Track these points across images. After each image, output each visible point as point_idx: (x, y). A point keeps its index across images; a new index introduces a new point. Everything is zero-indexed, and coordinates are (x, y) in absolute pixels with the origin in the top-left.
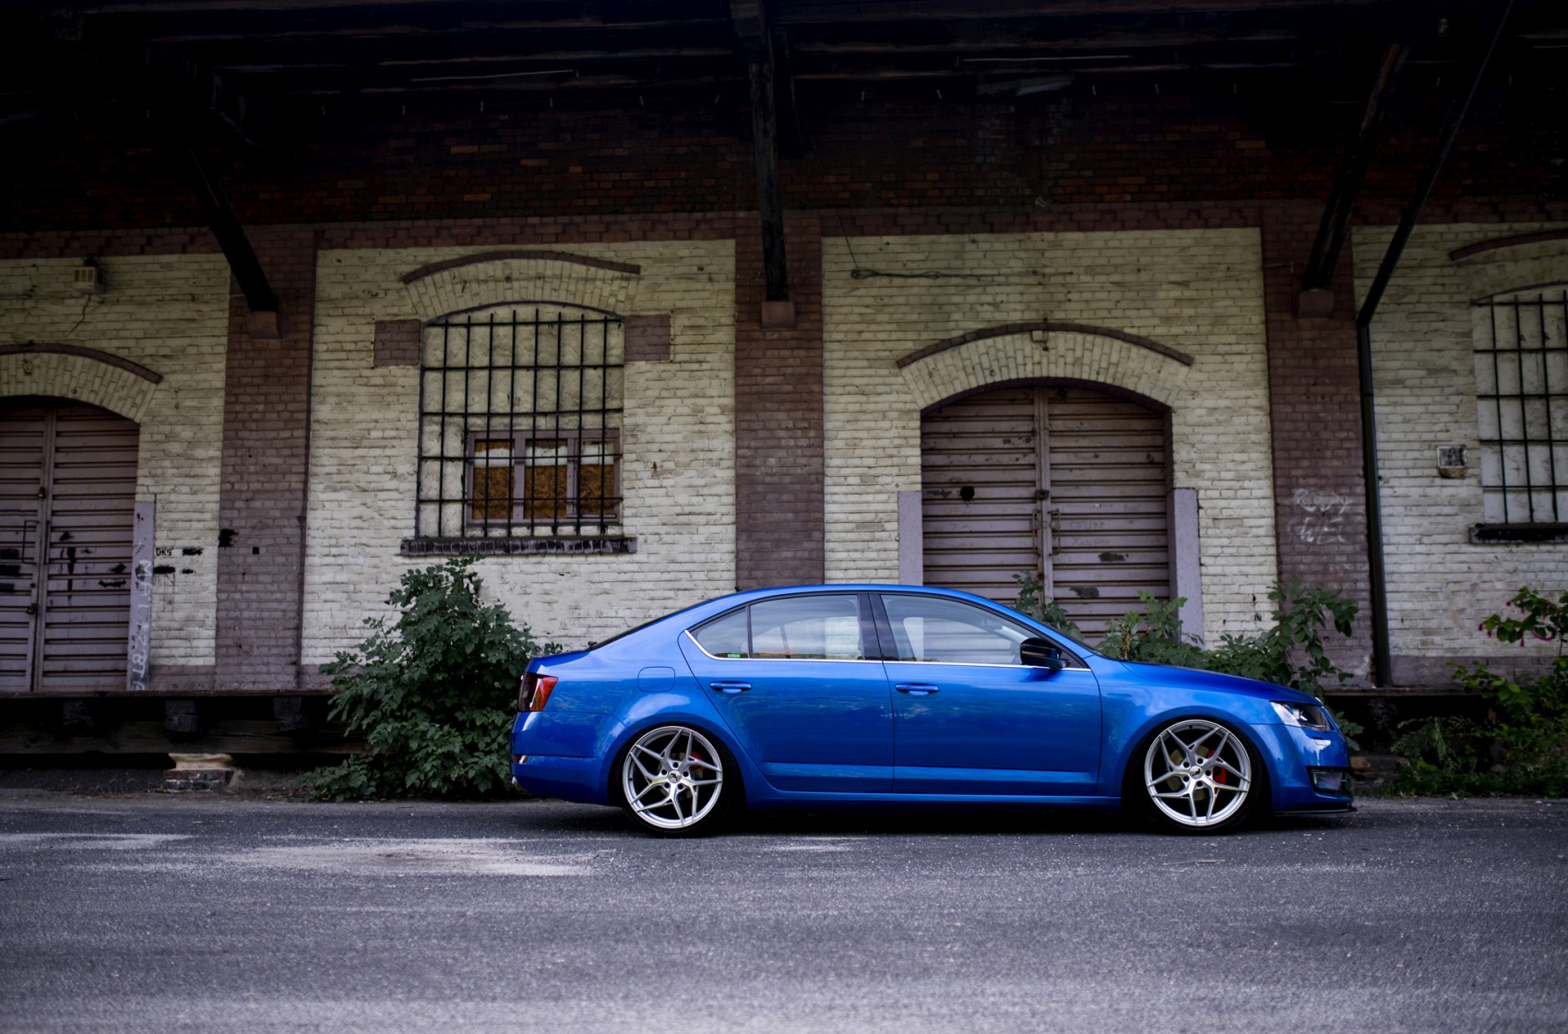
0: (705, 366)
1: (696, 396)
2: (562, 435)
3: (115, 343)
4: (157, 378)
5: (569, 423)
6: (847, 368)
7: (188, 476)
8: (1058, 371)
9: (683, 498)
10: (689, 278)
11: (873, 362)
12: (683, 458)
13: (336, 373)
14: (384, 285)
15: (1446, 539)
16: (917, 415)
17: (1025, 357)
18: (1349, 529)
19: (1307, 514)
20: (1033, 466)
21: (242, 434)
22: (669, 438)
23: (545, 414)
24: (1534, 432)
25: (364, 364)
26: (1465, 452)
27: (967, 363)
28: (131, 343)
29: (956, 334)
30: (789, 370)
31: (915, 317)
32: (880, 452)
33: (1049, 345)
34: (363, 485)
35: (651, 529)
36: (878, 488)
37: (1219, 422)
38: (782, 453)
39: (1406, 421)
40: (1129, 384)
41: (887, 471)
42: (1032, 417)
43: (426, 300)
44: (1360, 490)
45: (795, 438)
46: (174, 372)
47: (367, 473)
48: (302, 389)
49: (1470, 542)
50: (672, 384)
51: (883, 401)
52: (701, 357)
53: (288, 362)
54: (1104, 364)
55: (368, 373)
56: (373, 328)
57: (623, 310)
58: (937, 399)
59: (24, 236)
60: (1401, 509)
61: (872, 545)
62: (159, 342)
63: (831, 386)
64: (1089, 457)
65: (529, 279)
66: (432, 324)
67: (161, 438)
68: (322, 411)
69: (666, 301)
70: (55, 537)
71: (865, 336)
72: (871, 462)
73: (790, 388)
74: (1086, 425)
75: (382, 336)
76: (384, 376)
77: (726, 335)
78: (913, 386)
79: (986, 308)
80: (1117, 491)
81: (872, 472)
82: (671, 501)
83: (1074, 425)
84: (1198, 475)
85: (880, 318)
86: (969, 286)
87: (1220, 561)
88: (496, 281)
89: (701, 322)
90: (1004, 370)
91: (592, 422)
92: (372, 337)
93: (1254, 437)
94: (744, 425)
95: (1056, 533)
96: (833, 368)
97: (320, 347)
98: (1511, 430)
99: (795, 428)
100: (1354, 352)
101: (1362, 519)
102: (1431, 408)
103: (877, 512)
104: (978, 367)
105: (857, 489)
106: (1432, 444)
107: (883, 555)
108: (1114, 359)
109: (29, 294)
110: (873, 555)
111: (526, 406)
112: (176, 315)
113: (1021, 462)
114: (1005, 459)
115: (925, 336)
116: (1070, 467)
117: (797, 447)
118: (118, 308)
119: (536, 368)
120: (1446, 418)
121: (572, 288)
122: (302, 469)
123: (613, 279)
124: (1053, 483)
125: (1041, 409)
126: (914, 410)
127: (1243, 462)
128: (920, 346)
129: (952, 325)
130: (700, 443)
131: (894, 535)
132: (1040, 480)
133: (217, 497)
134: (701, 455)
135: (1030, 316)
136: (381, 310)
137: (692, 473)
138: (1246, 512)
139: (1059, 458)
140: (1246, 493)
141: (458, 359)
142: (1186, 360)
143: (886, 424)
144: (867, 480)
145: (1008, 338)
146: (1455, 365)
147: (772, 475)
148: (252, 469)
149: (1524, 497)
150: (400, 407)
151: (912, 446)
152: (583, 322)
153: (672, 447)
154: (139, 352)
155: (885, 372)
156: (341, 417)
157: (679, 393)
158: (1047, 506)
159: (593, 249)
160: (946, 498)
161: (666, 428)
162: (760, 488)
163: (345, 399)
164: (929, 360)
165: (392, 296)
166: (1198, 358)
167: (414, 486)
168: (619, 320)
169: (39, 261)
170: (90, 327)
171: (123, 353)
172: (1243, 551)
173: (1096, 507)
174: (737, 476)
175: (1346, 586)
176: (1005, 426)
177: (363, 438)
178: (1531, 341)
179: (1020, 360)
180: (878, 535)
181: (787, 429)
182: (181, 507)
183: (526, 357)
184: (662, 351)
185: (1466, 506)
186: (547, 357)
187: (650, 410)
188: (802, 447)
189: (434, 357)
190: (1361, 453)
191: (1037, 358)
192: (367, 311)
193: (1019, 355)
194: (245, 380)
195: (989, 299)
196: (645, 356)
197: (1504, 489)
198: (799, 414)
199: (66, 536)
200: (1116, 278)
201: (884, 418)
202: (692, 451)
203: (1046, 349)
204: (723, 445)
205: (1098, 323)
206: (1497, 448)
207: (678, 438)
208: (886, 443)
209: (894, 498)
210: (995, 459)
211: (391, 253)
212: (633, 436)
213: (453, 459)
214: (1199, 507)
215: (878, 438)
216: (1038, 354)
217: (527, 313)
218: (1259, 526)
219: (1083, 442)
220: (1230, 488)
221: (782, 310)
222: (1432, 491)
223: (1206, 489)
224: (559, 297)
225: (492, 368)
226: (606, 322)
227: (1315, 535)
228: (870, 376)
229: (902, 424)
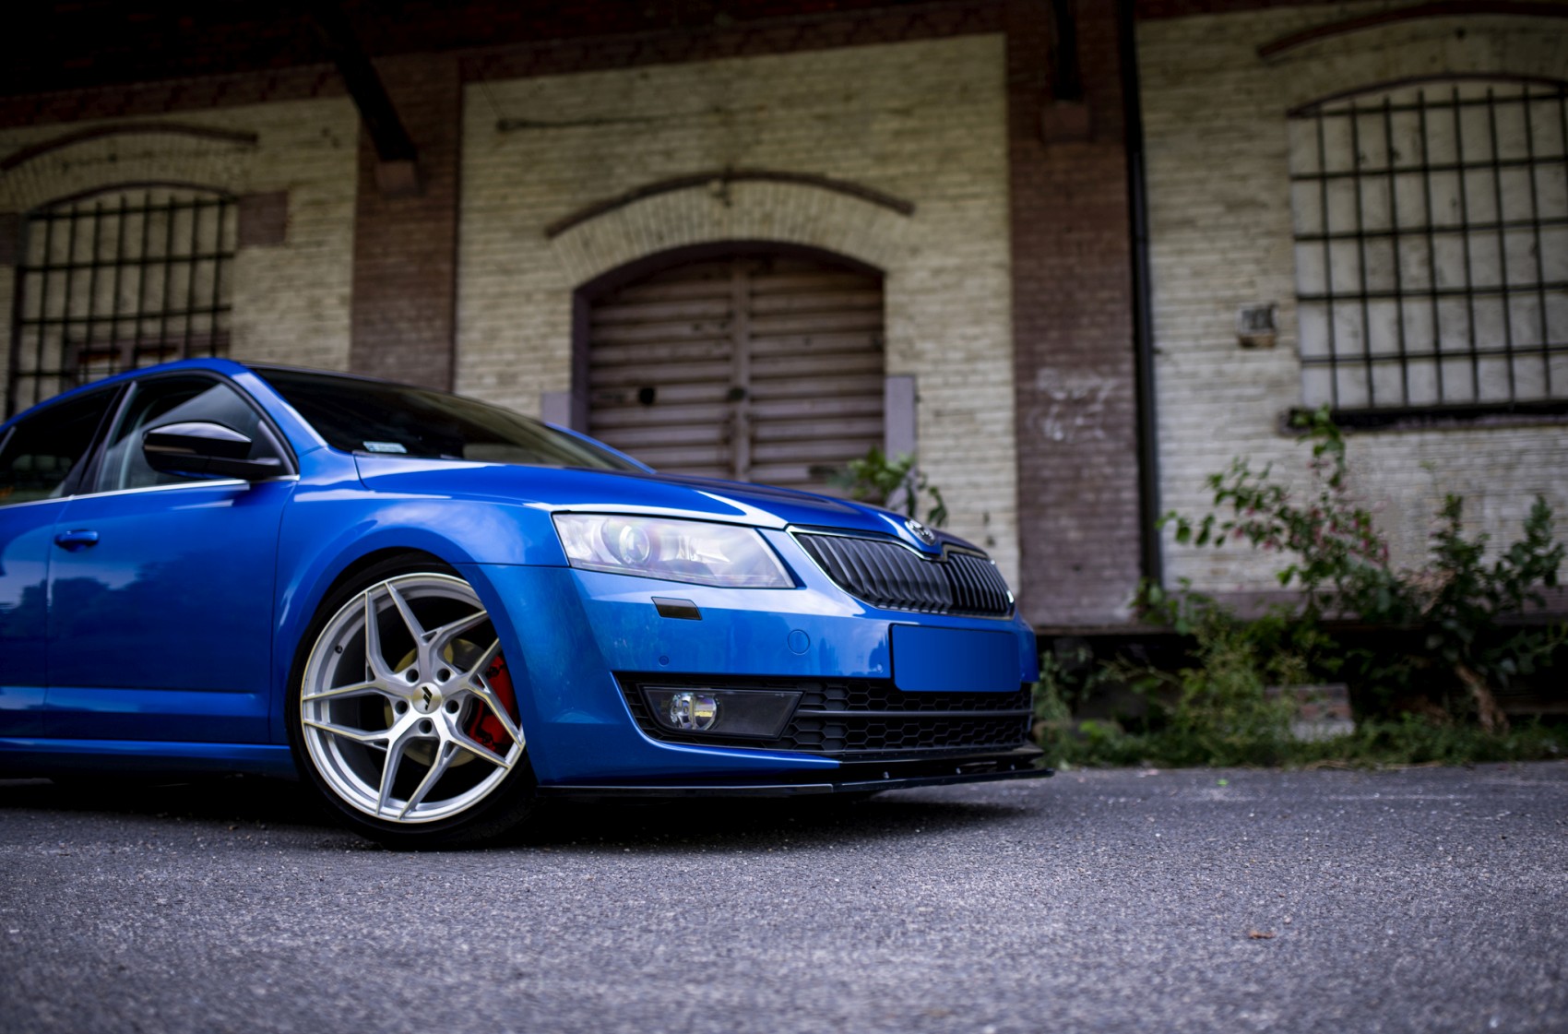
0: (325, 249)
1: (313, 285)
2: (169, 341)
5: (178, 326)
6: (489, 241)
8: (742, 230)
10: (312, 144)
11: (519, 233)
15: (1248, 429)
16: (568, 296)
17: (701, 216)
18: (1111, 420)
19: (1051, 401)
22: (280, 338)
23: (153, 316)
24: (1377, 282)
26: (1277, 314)
27: (631, 228)
29: (617, 192)
30: (415, 248)
31: (568, 174)
32: (522, 344)
33: (734, 198)
36: (519, 388)
37: (946, 287)
38: (403, 349)
39: (1197, 274)
40: (832, 243)
41: (530, 367)
42: (728, 297)
43: (25, 188)
44: (1127, 367)
45: (419, 330)
49: (1281, 434)
50: (288, 272)
51: (529, 280)
52: (320, 238)
54: (800, 219)
57: (237, 187)
58: (593, 274)
60: (1186, 393)
63: (468, 264)
64: (796, 343)
65: (135, 157)
66: (35, 216)
69: (286, 172)
71: (511, 201)
72: (510, 356)
73: (414, 269)
74: (798, 303)
77: (347, 211)
78: (564, 260)
79: (658, 158)
80: (832, 386)
81: (513, 369)
83: (779, 303)
84: (918, 356)
85: (531, 177)
86: (638, 133)
87: (945, 468)
88: (100, 161)
89: (321, 195)
90: (675, 233)
91: (202, 323)
93: (993, 304)
94: (360, 318)
95: (754, 441)
96: (471, 242)
98: (1345, 280)
99: (419, 318)
100: (1122, 185)
101: (1128, 407)
102: (1232, 256)
104: (643, 232)
105: (494, 391)
106: (1229, 304)
108: (814, 210)
111: (132, 308)
113: (713, 353)
114: (695, 350)
115: (580, 197)
116: (775, 357)
117: (421, 341)
119: (144, 262)
120: (1250, 268)
121: (181, 165)
123: (227, 152)
124: (754, 379)
125: (739, 285)
126: (565, 290)
127: (976, 338)
128: (575, 210)
129: (613, 181)
130: (315, 342)
132: (736, 376)
135: (711, 165)
138: (978, 403)
139: (762, 346)
140: (978, 378)
141: (61, 257)
142: (905, 208)
143: (530, 309)
144: (506, 380)
145: (682, 193)
146: (1264, 196)
149: (1362, 373)
151: (561, 335)
152: (198, 206)
153: (284, 348)
155: (530, 244)
157: (295, 283)
158: (743, 407)
159: (208, 118)
160: (621, 403)
161: (279, 326)
164: (584, 226)
166: (921, 205)
168: (235, 199)
172: (974, 454)
173: (805, 408)
175: (1106, 496)
176: (695, 308)
178: (1375, 160)
179: (696, 220)
183: (134, 251)
184: (277, 234)
185: (1276, 385)
186: (157, 250)
187: (262, 304)
188: (425, 341)
189: (36, 256)
190: (1128, 318)
191: (716, 217)
193: (695, 214)
195: (658, 146)
196: (258, 240)
197: (1332, 361)
198: (424, 301)
200: (819, 109)
201: (529, 301)
202: (307, 352)
203: (728, 204)
204: (341, 344)
205: (794, 168)
206: (1323, 307)
207: (291, 337)
208: (529, 332)
209: (536, 400)
210: (685, 350)
212: (242, 337)
213: (50, 375)
214: (917, 399)
215: (519, 327)
216: (717, 210)
217: (136, 198)
218: (995, 422)
219: (793, 325)
220: (958, 373)
221: (398, 173)
222: (1230, 367)
223: (927, 374)
224: (170, 175)
225: (96, 265)
226: (222, 204)
227: (1065, 429)
228: (514, 250)
229: (549, 307)
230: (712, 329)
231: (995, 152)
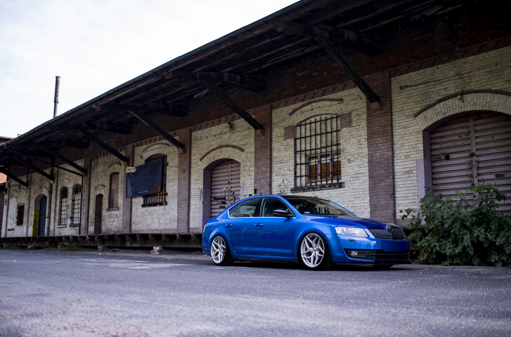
0: (361, 126)
1: (359, 136)
2: (328, 153)
3: (236, 143)
4: (243, 151)
5: (329, 149)
6: (400, 120)
7: (249, 175)
8: (468, 109)
9: (356, 169)
10: (356, 99)
11: (407, 117)
12: (356, 156)
13: (277, 143)
14: (286, 117)
16: (421, 133)
17: (456, 106)
20: (469, 144)
21: (258, 163)
22: (352, 151)
23: (324, 148)
25: (282, 140)
27: (437, 111)
28: (238, 142)
29: (433, 102)
30: (381, 124)
31: (420, 99)
32: (410, 147)
33: (464, 100)
34: (283, 174)
35: (348, 180)
36: (410, 159)
38: (380, 151)
40: (494, 109)
41: (413, 153)
42: (468, 127)
43: (294, 119)
45: (384, 146)
46: (246, 148)
47: (284, 170)
48: (269, 149)
50: (352, 133)
51: (411, 129)
52: (359, 124)
53: (266, 142)
54: (484, 103)
55: (283, 142)
56: (284, 129)
57: (339, 113)
58: (427, 126)
59: (219, 119)
61: (409, 178)
62: (243, 141)
63: (395, 127)
64: (490, 138)
65: (317, 108)
66: (297, 126)
67: (244, 166)
68: (274, 154)
69: (350, 108)
70: (232, 193)
71: (405, 108)
72: (407, 151)
73: (381, 130)
74: (489, 126)
75: (287, 131)
76: (286, 143)
77: (365, 116)
78: (420, 123)
79: (443, 91)
80: (501, 150)
81: (408, 154)
82: (353, 170)
83: (483, 127)
85: (409, 101)
86: (437, 84)
88: (309, 111)
89: (359, 113)
90: (449, 112)
91: (334, 148)
92: (284, 132)
94: (370, 144)
95: (478, 168)
96: (395, 121)
97: (273, 137)
99: (384, 142)
103: (410, 167)
104: (440, 113)
107: (412, 182)
108: (488, 101)
109: (221, 134)
110: (409, 182)
111: (319, 146)
112: (246, 134)
113: (465, 143)
114: (460, 143)
115: (423, 105)
116: (483, 143)
117: (384, 149)
118: (236, 134)
119: (321, 134)
121: (327, 109)
122: (269, 171)
123: (337, 104)
124: (477, 150)
125: (471, 123)
126: (420, 131)
128: (421, 109)
129: (431, 99)
130: (360, 151)
131: (416, 175)
132: (472, 149)
133: (253, 181)
134: (361, 155)
135: (458, 90)
136: (285, 124)
137: (358, 161)
139: (478, 140)
141: (303, 135)
143: (412, 137)
144: (407, 157)
145: (450, 100)
147: (378, 159)
148: (260, 172)
150: (290, 151)
151: (420, 143)
152: (331, 118)
153: (353, 153)
154: (239, 144)
155: (411, 119)
156: (278, 155)
157: (355, 136)
158: (475, 158)
159: (331, 96)
160: (440, 159)
161: (351, 148)
162: (374, 163)
163: (279, 150)
164: (424, 113)
165: (288, 119)
167: (293, 173)
168: (339, 116)
169: (222, 125)
170: (231, 140)
171: (237, 145)
173: (493, 157)
174: (369, 160)
176: (459, 131)
177: (283, 160)
179: (454, 107)
180: (411, 175)
181: (381, 143)
182: (249, 184)
183: (318, 132)
184: (349, 124)
186: (323, 131)
187: (347, 142)
188: (386, 148)
189: (298, 135)
191: (460, 106)
192: (282, 125)
193: (454, 105)
194: (258, 148)
195: (443, 87)
196: (345, 126)
198: (384, 138)
199: (234, 193)
200: (488, 70)
201: (411, 135)
202: (358, 154)
203: (463, 102)
204: (366, 151)
205: (482, 88)
207: (354, 150)
208: (412, 143)
209: (415, 162)
210: (456, 144)
211: (287, 108)
212: (343, 151)
213: (303, 164)
215: (409, 142)
216: (460, 104)
217: (318, 118)
219: (487, 133)
221: (375, 105)
224: (325, 112)
225: (311, 136)
226: (337, 117)
228: (407, 122)
229: (417, 136)
230: (464, 136)
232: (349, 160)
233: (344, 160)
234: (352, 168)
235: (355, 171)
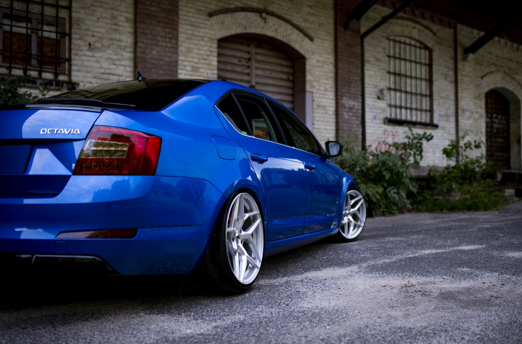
1: (113, 9)
2: (30, 16)
5: (34, 9)
6: (187, 11)
8: (270, 33)
9: (105, 65)
11: (199, 11)
12: (106, 42)
16: (216, 42)
17: (258, 24)
18: (357, 115)
19: (345, 107)
22: (98, 30)
24: (397, 87)
26: (384, 92)
27: (236, 21)
29: (232, 6)
30: (163, 6)
32: (200, 57)
33: (267, 21)
35: (88, 80)
36: (199, 74)
37: (320, 67)
38: (159, 49)
39: (370, 77)
40: (293, 44)
41: (203, 66)
42: (249, 53)
44: (360, 100)
45: (166, 42)
49: (385, 123)
51: (202, 32)
54: (285, 34)
58: (224, 35)
60: (369, 110)
63: (181, 19)
72: (196, 60)
73: (163, 15)
74: (268, 60)
78: (215, 27)
81: (197, 66)
82: (99, 65)
83: (263, 58)
84: (314, 87)
87: (320, 123)
90: (250, 28)
91: (49, 11)
93: (330, 75)
94: (140, 30)
98: (392, 85)
99: (165, 37)
100: (359, 48)
101: (360, 111)
102: (376, 73)
104: (240, 24)
105: (190, 73)
106: (376, 87)
108: (288, 32)
113: (245, 72)
114: (239, 69)
115: (220, 4)
116: (262, 77)
117: (166, 47)
120: (379, 78)
125: (253, 50)
126: (215, 39)
127: (326, 84)
128: (218, 9)
130: (115, 36)
132: (252, 81)
134: (116, 43)
135: (260, 6)
137: (110, 52)
138: (327, 104)
139: (259, 72)
140: (327, 97)
142: (311, 39)
143: (203, 43)
144: (195, 69)
145: (252, 14)
146: (382, 59)
147: (154, 59)
149: (395, 110)
151: (214, 56)
153: (99, 35)
155: (203, 17)
157: (104, 5)
161: (97, 24)
162: (148, 65)
164: (222, 16)
166: (315, 39)
172: (326, 120)
176: (240, 54)
178: (397, 55)
179: (256, 25)
181: (162, 36)
185: (383, 110)
187: (87, 11)
188: (169, 47)
191: (262, 26)
193: (256, 23)
197: (391, 106)
198: (168, 30)
201: (202, 40)
202: (111, 39)
203: (265, 22)
204: (128, 40)
206: (390, 91)
207: (103, 30)
208: (203, 52)
210: (235, 69)
212: (78, 25)
214: (313, 101)
215: (200, 50)
216: (262, 24)
218: (330, 111)
219: (267, 67)
220: (323, 94)
222: (376, 104)
223: (316, 93)
227: (348, 116)
228: (197, 18)
229: (209, 44)
230: (244, 63)
231: (331, 27)
232: (90, 44)
233: (80, 42)
234: (97, 62)
235: (102, 68)
